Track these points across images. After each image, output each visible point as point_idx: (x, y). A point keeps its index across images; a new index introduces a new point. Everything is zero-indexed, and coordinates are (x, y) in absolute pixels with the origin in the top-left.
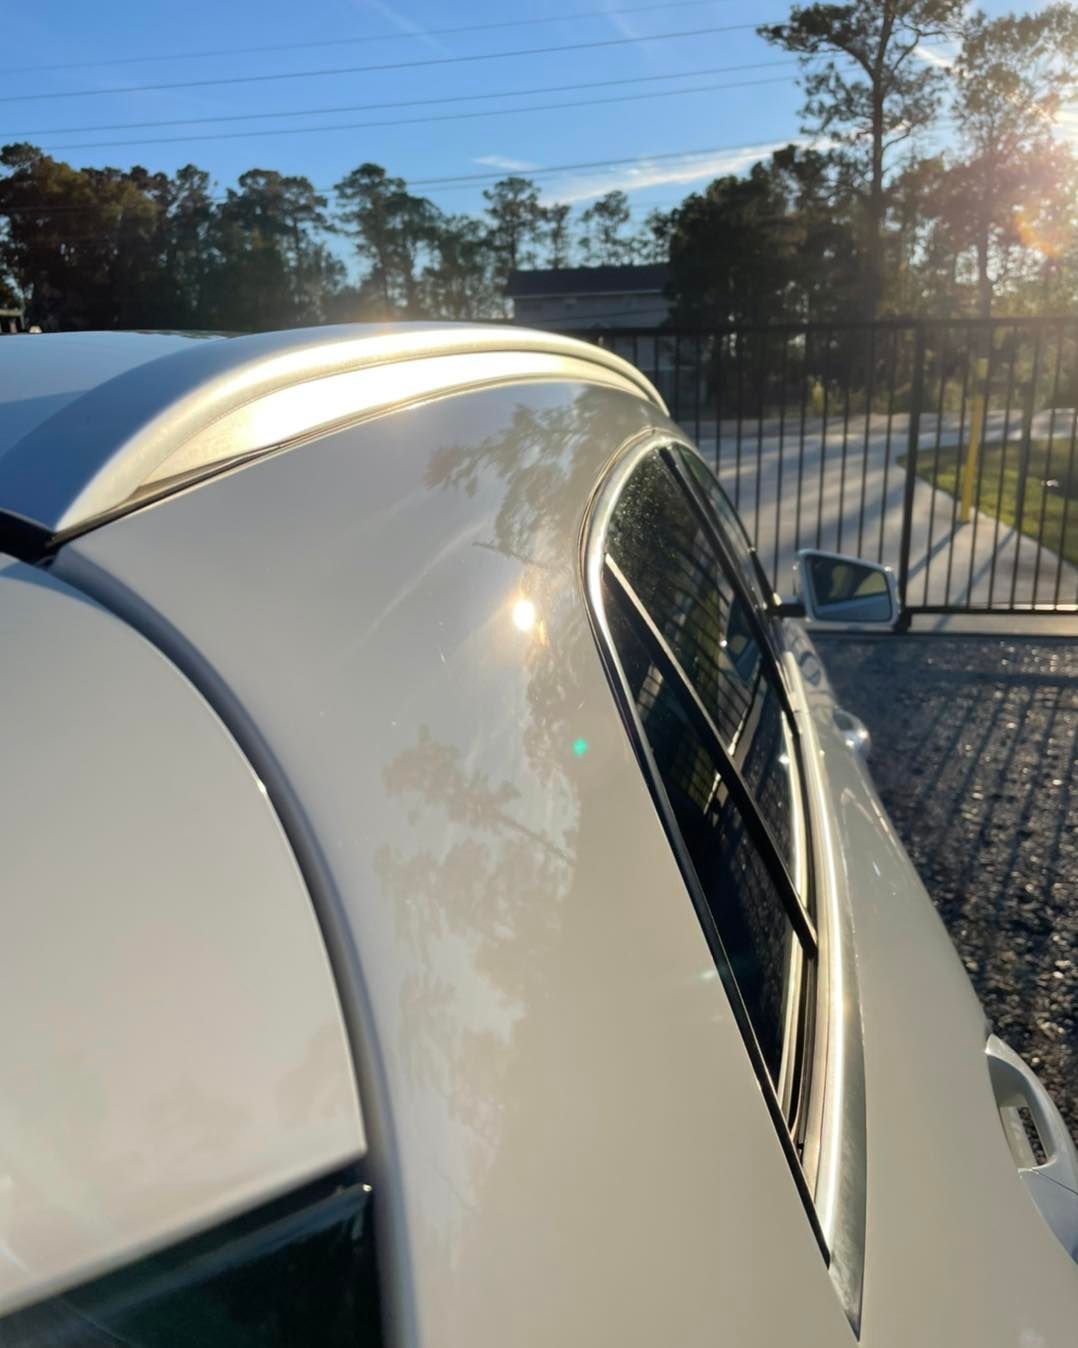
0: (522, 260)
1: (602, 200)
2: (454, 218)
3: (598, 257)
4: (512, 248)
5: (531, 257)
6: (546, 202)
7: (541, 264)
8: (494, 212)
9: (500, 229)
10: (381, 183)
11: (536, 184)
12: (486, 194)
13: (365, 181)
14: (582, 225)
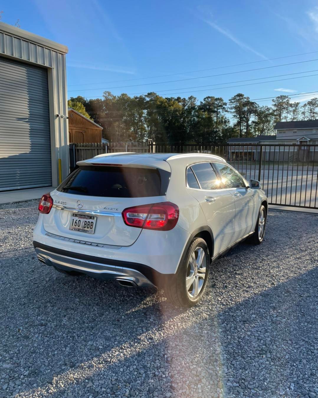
0: (283, 118)
1: (310, 101)
2: (263, 107)
3: (308, 117)
4: (280, 115)
5: (286, 118)
6: (292, 102)
7: (289, 120)
8: (275, 105)
9: (276, 110)
10: (242, 99)
11: (289, 97)
12: (273, 100)
13: (238, 98)
14: (303, 108)
